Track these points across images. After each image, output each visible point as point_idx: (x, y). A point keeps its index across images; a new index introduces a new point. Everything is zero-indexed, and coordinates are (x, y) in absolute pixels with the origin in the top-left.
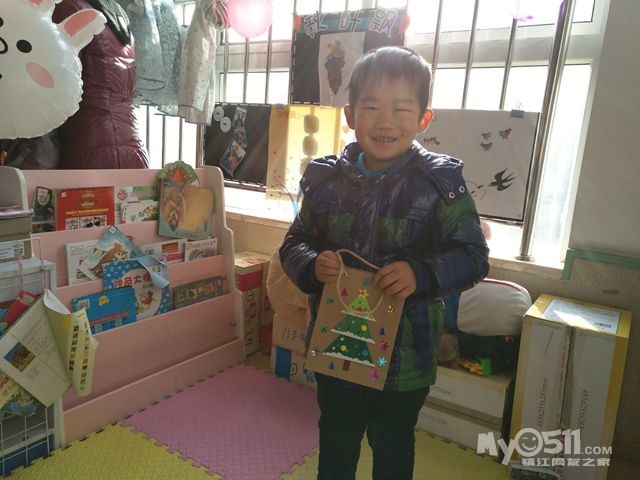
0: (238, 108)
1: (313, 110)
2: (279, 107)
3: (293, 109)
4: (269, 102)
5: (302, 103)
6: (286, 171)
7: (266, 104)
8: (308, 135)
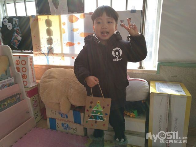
0: (14, 19)
1: (48, 17)
2: (33, 16)
3: (39, 17)
4: (28, 15)
5: (43, 14)
6: (41, 44)
7: (27, 16)
8: (48, 28)
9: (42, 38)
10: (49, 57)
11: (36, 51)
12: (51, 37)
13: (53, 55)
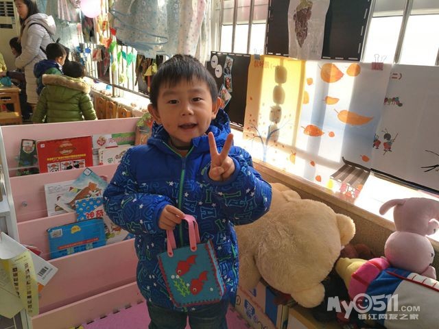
6: (259, 116)
8: (277, 84)
10: (268, 146)
11: (248, 129)
12: (280, 105)
13: (276, 145)
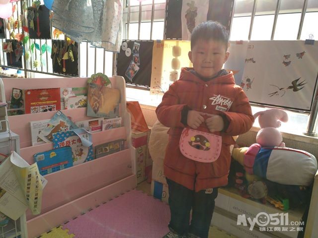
0: (135, 43)
1: (178, 43)
2: (159, 41)
3: (166, 42)
5: (171, 39)
6: (162, 79)
7: (151, 40)
8: (175, 57)
9: (165, 71)
11: (154, 88)
12: (177, 70)
